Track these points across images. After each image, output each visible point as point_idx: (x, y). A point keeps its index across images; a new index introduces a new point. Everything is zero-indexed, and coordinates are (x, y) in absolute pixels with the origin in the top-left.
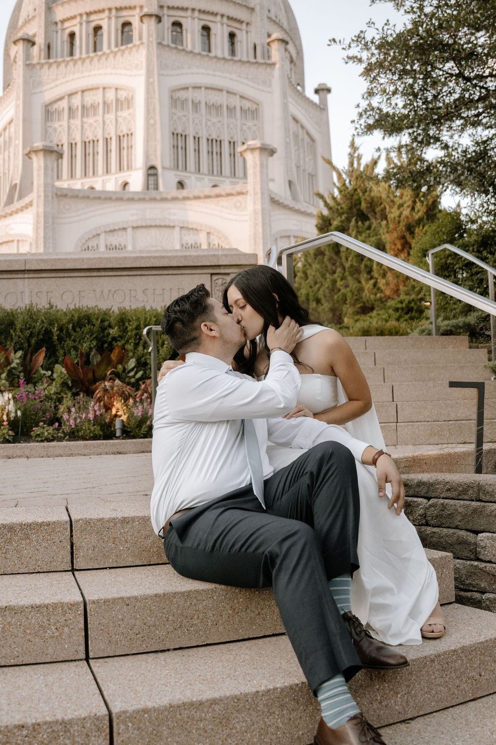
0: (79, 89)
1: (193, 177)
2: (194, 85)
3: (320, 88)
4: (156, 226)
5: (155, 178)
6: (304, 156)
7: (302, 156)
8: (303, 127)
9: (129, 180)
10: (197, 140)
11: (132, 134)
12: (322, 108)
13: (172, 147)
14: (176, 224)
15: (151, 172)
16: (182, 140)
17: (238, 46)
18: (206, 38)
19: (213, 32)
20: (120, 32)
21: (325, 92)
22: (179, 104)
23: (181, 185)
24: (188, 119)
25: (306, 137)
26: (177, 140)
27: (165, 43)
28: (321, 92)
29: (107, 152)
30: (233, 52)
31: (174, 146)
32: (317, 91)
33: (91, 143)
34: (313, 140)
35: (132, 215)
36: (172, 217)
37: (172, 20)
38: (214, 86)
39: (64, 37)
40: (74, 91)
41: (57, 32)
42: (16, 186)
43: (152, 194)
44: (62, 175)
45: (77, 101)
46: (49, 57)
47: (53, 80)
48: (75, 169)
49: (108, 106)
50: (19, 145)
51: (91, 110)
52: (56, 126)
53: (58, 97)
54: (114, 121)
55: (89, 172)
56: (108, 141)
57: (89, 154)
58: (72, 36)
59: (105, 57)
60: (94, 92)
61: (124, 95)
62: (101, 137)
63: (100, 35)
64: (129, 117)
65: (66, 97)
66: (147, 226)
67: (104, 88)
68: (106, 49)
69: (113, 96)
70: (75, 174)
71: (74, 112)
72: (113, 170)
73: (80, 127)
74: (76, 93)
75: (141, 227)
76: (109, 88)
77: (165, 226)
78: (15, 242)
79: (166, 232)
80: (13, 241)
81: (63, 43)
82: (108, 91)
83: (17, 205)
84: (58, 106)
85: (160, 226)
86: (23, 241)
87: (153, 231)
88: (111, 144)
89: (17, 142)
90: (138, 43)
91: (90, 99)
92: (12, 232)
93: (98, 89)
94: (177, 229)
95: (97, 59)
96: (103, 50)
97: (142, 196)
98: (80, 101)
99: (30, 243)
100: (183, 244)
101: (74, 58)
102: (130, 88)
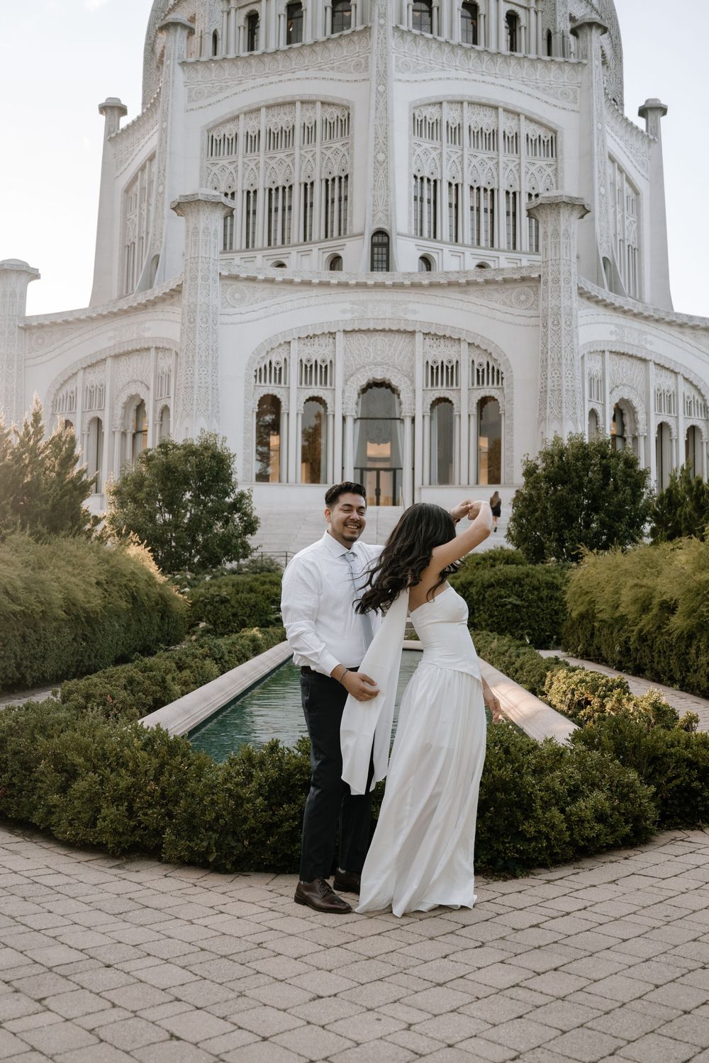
0: (263, 104)
1: (447, 249)
2: (450, 98)
3: (648, 106)
4: (383, 331)
5: (385, 250)
6: (623, 216)
7: (619, 216)
8: (621, 170)
9: (341, 253)
10: (455, 188)
11: (346, 177)
12: (652, 137)
13: (413, 198)
14: (417, 328)
15: (380, 239)
16: (429, 190)
17: (522, 36)
18: (470, 21)
19: (482, 12)
20: (329, 11)
21: (659, 113)
22: (425, 131)
23: (426, 261)
24: (441, 153)
25: (626, 185)
26: (422, 188)
27: (404, 27)
28: (650, 114)
29: (307, 206)
30: (513, 47)
31: (416, 199)
32: (643, 112)
33: (281, 190)
34: (637, 193)
35: (344, 312)
36: (410, 317)
38: (484, 101)
39: (240, 19)
40: (255, 107)
41: (229, 13)
42: (157, 257)
43: (380, 276)
44: (231, 244)
45: (259, 123)
46: (215, 53)
47: (221, 89)
48: (254, 233)
49: (309, 131)
50: (163, 193)
51: (281, 138)
52: (225, 162)
53: (228, 116)
54: (318, 156)
55: (275, 239)
56: (308, 187)
57: (276, 210)
58: (253, 19)
59: (306, 52)
60: (287, 109)
61: (336, 112)
62: (297, 180)
63: (297, 18)
64: (344, 150)
65: (242, 117)
66: (369, 331)
67: (302, 102)
68: (307, 38)
69: (318, 114)
70: (253, 242)
71: (253, 140)
72: (315, 237)
73: (261, 165)
74: (258, 110)
75: (360, 331)
76: (313, 102)
77: (398, 331)
78: (153, 351)
79: (400, 341)
80: (148, 349)
81: (237, 29)
82: (310, 106)
83: (157, 291)
84: (228, 130)
85: (391, 331)
86: (164, 349)
87: (379, 338)
88: (312, 193)
89: (161, 189)
90: (359, 28)
91: (280, 120)
92: (147, 334)
93: (293, 103)
94: (419, 337)
95: (292, 55)
96: (303, 40)
97: (361, 280)
98: (264, 122)
99: (177, 354)
100: (427, 362)
101: (255, 53)
102: (345, 103)
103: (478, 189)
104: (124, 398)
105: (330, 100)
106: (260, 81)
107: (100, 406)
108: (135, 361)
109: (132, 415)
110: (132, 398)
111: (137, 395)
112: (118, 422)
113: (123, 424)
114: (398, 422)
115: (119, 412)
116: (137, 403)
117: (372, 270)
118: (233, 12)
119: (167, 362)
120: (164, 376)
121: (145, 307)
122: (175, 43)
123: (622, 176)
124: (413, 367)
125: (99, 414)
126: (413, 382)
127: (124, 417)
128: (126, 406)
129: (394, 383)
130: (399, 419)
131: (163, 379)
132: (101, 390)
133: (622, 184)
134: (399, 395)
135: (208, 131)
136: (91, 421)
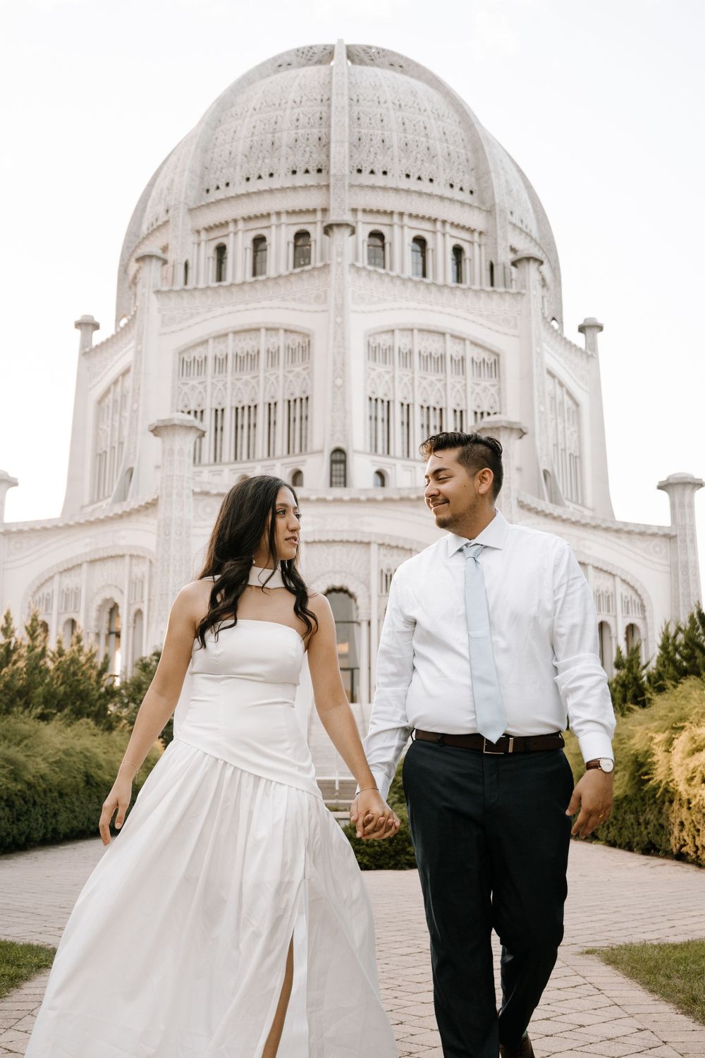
0: (231, 329)
1: (399, 464)
2: (401, 326)
3: (586, 324)
4: (341, 541)
5: (343, 466)
6: (564, 427)
7: (560, 428)
8: (561, 384)
9: (302, 468)
10: (406, 408)
11: (307, 398)
12: (590, 353)
13: (368, 418)
14: (372, 539)
15: (338, 456)
16: (383, 409)
17: (467, 267)
18: (419, 254)
19: (430, 245)
20: (291, 246)
21: (595, 330)
22: (380, 356)
23: (381, 476)
24: (394, 376)
25: (566, 398)
26: (376, 409)
27: (359, 264)
28: (588, 331)
29: (271, 424)
30: (459, 277)
31: (371, 418)
32: (582, 329)
33: (246, 409)
34: (577, 405)
36: (367, 529)
37: (371, 228)
38: (432, 328)
39: (209, 251)
40: (223, 332)
41: (199, 245)
42: (131, 471)
43: (338, 492)
44: (200, 457)
45: (227, 347)
46: (186, 283)
47: (192, 316)
48: (221, 448)
49: (273, 356)
50: (137, 410)
51: (247, 361)
52: (195, 382)
53: (198, 340)
54: (281, 379)
55: (241, 454)
56: (271, 407)
57: (242, 427)
58: (221, 250)
59: (270, 284)
60: (253, 334)
61: (298, 339)
62: (261, 401)
63: (262, 250)
64: (304, 373)
65: (211, 341)
66: (328, 542)
67: (267, 329)
68: (271, 271)
69: (281, 340)
70: (221, 456)
71: (221, 362)
72: (278, 453)
73: (229, 385)
74: (226, 335)
75: (320, 542)
76: (276, 330)
77: (355, 542)
78: (127, 558)
79: (357, 552)
80: (123, 556)
81: (207, 260)
82: (273, 333)
83: (132, 503)
84: (198, 353)
85: (348, 542)
86: (138, 557)
87: (338, 549)
88: (275, 412)
89: (135, 406)
90: (319, 264)
91: (247, 344)
92: (122, 542)
93: (258, 330)
94: (374, 548)
95: (258, 286)
96: (267, 273)
97: (321, 496)
98: (231, 347)
99: (151, 562)
100: (382, 571)
101: (224, 283)
102: (306, 331)
103: (428, 408)
104: (98, 601)
105: (292, 328)
106: (228, 309)
107: (75, 608)
108: (110, 565)
109: (106, 616)
110: (106, 601)
111: (111, 599)
112: (93, 623)
113: (97, 626)
114: (355, 625)
115: (94, 614)
116: (111, 605)
117: (331, 485)
118: (203, 244)
119: (141, 569)
120: (137, 582)
121: (120, 517)
122: (152, 273)
123: (562, 390)
124: (368, 575)
125: (74, 616)
126: (368, 587)
127: (99, 619)
128: (100, 609)
129: (351, 589)
130: (356, 622)
131: (135, 584)
132: (77, 593)
133: (563, 397)
134: (356, 600)
135: (180, 353)
136: (66, 622)
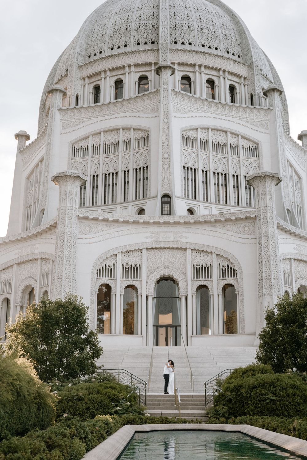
0: (102, 130)
1: (202, 205)
2: (202, 127)
3: (303, 134)
4: (169, 248)
5: (168, 205)
8: (291, 165)
9: (144, 207)
10: (206, 173)
11: (147, 167)
13: (183, 178)
14: (188, 246)
15: (166, 199)
16: (192, 174)
17: (237, 97)
18: (210, 89)
19: (216, 84)
20: (137, 84)
22: (189, 143)
23: (191, 211)
24: (198, 155)
25: (294, 174)
26: (188, 173)
27: (176, 90)
28: (304, 138)
29: (126, 183)
30: (233, 101)
32: (300, 137)
33: (111, 174)
34: (299, 177)
35: (147, 238)
36: (184, 240)
37: (182, 74)
38: (219, 128)
39: (90, 89)
40: (97, 132)
41: (84, 86)
42: (43, 210)
43: (167, 218)
44: (84, 203)
45: (100, 140)
46: (77, 104)
47: (80, 123)
48: (96, 197)
49: (127, 144)
50: (47, 176)
51: (111, 147)
52: (81, 160)
53: (83, 137)
54: (131, 157)
55: (108, 201)
56: (126, 173)
57: (109, 185)
58: (97, 89)
59: (125, 103)
60: (115, 133)
61: (141, 134)
62: (120, 169)
63: (120, 88)
64: (145, 153)
65: (91, 137)
66: (161, 248)
67: (123, 129)
68: (126, 96)
69: (132, 135)
70: (96, 202)
71: (96, 149)
72: (130, 199)
73: (101, 162)
74: (100, 133)
75: (156, 248)
76: (129, 129)
77: (177, 248)
78: (39, 260)
79: (178, 254)
80: (37, 260)
81: (89, 94)
82: (127, 131)
83: (43, 227)
84: (83, 144)
85: (173, 248)
86: (46, 259)
87: (166, 252)
88: (128, 176)
89: (46, 174)
90: (153, 90)
91: (111, 138)
92: (36, 251)
93: (118, 130)
94: (189, 251)
95: (118, 105)
96: (124, 97)
97: (157, 220)
98: (103, 140)
99: (53, 261)
100: (194, 265)
101: (98, 104)
102: (146, 129)
103: (218, 173)
104: (22, 287)
105: (138, 127)
106: (100, 118)
107: (9, 291)
108: (29, 266)
109: (27, 296)
110: (27, 287)
111: (30, 285)
112: (19, 300)
113: (21, 302)
114: (177, 299)
115: (20, 294)
116: (30, 290)
117: (162, 214)
118: (87, 85)
119: (47, 267)
120: (45, 274)
121: (35, 236)
122: (57, 100)
123: (292, 169)
124: (186, 268)
125: (8, 296)
126: (186, 276)
127: (22, 298)
128: (24, 291)
129: (175, 277)
130: (178, 298)
131: (45, 275)
132: (10, 283)
133: (292, 173)
134: (178, 284)
135: (73, 144)
136: (4, 300)
